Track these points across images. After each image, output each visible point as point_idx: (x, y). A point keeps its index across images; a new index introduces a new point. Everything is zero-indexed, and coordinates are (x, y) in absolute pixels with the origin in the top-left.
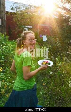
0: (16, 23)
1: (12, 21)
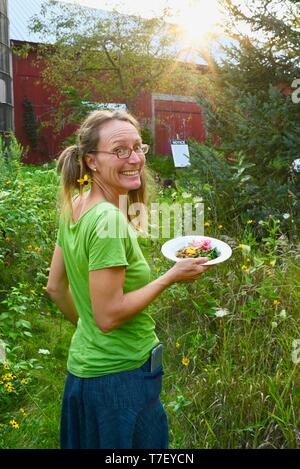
0: (57, 88)
1: (38, 83)
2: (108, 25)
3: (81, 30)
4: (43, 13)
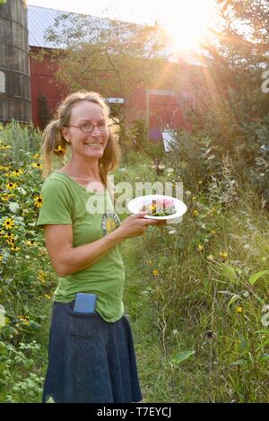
0: (67, 85)
1: (51, 82)
2: (109, 34)
4: (57, 25)
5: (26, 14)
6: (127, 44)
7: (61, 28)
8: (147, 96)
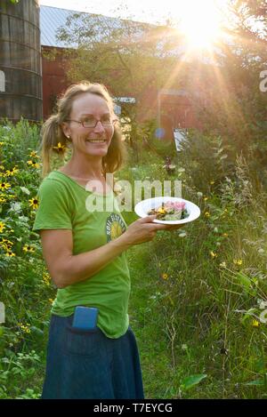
2: (121, 33)
3: (98, 38)
4: (68, 24)
5: (38, 14)
6: (138, 44)
7: (72, 27)
8: (159, 96)
